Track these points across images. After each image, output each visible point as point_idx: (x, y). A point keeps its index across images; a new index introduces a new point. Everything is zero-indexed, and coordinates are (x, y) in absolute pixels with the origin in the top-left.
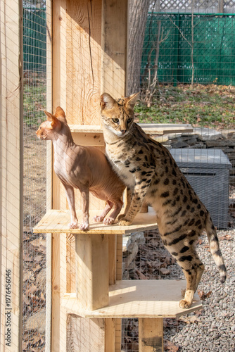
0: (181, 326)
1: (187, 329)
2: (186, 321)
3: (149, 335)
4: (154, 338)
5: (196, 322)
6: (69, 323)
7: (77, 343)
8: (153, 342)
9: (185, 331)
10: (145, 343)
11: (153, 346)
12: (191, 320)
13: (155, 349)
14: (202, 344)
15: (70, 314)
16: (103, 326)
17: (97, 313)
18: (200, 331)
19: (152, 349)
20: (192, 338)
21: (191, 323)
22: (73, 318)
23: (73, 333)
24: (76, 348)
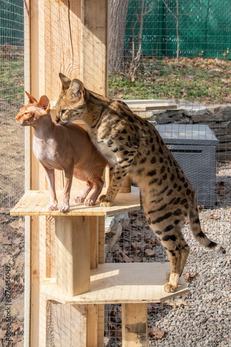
0: (167, 310)
1: (173, 313)
2: (171, 304)
3: (133, 321)
4: (138, 324)
5: (183, 306)
6: (49, 309)
7: (57, 331)
8: (137, 328)
9: (171, 315)
10: (129, 329)
11: (137, 332)
12: (177, 304)
13: (139, 336)
14: (188, 329)
15: (50, 301)
16: (85, 312)
17: (78, 299)
18: (187, 315)
19: (136, 335)
20: (178, 323)
21: (177, 307)
22: (53, 305)
23: (53, 320)
24: (56, 336)
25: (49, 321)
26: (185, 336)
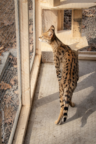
0: (86, 18)
1: (89, 19)
2: (88, 16)
3: (76, 17)
4: (78, 19)
5: (93, 16)
6: (43, 13)
7: (46, 21)
9: (88, 20)
10: (75, 20)
11: (78, 22)
12: (90, 16)
13: (79, 23)
14: (95, 25)
15: (43, 9)
16: (57, 14)
17: (56, 8)
18: (94, 20)
19: (77, 23)
20: (91, 23)
21: (90, 17)
22: (45, 11)
23: (45, 17)
24: (46, 23)
25: (43, 17)
26: (93, 27)
